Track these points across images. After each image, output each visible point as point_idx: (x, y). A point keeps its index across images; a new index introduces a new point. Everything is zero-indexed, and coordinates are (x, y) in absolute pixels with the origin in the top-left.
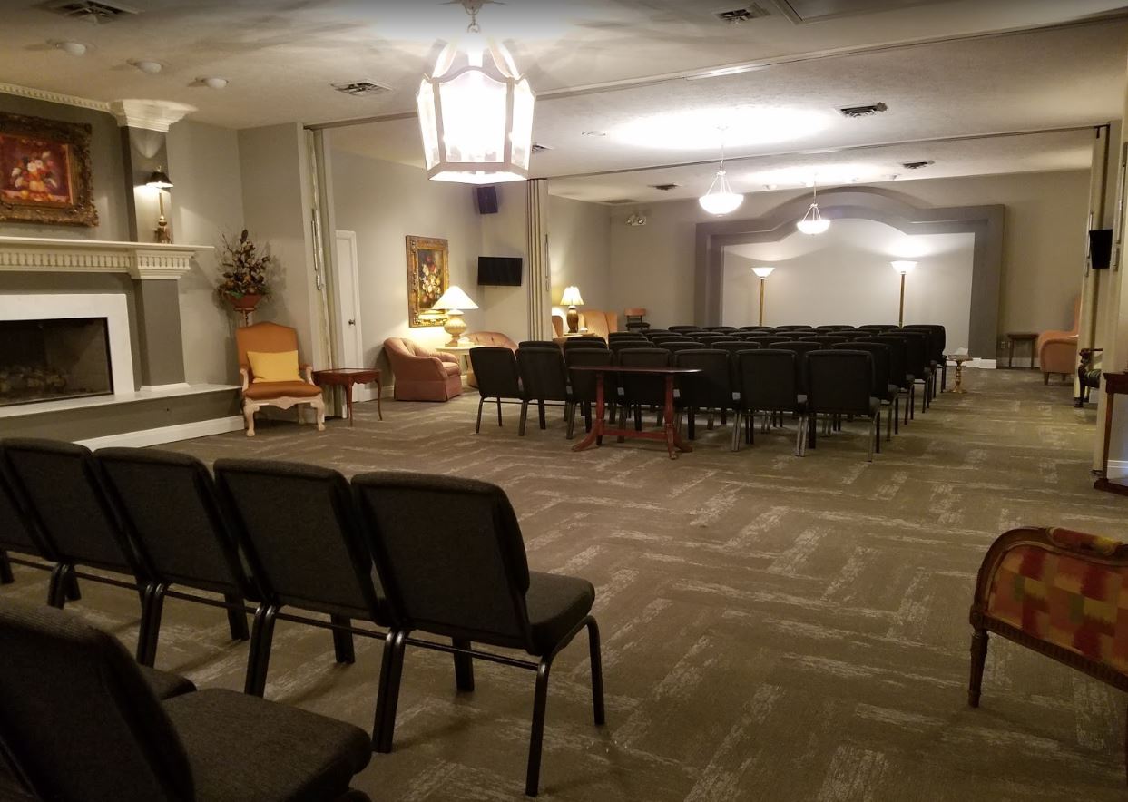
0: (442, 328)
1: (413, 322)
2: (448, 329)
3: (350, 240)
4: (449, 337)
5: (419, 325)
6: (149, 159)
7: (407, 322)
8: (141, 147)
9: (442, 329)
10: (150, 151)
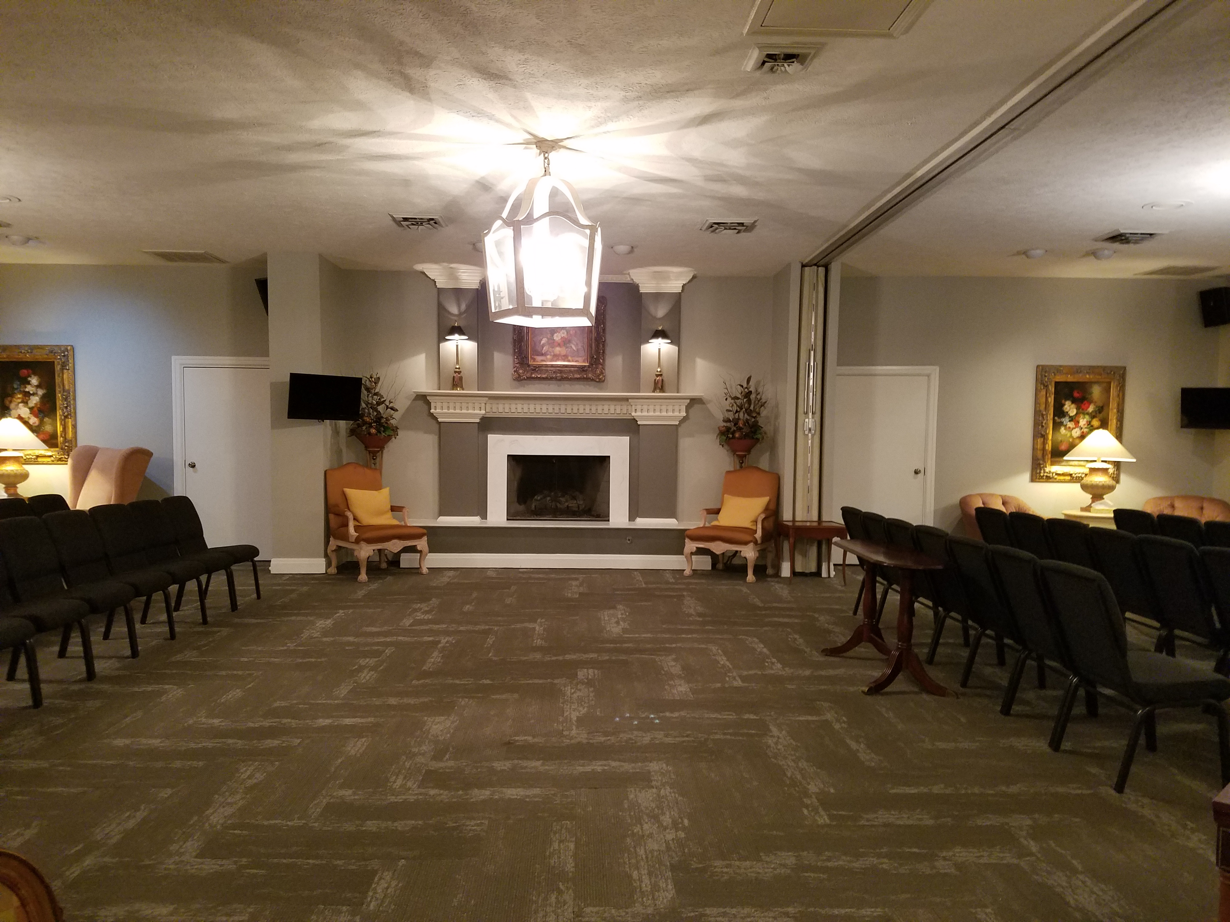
0: (1078, 485)
1: (1037, 475)
2: (1085, 487)
3: (928, 376)
4: (1087, 498)
5: (1048, 479)
6: (660, 319)
7: (1027, 476)
8: (652, 309)
9: (1076, 487)
10: (661, 311)
